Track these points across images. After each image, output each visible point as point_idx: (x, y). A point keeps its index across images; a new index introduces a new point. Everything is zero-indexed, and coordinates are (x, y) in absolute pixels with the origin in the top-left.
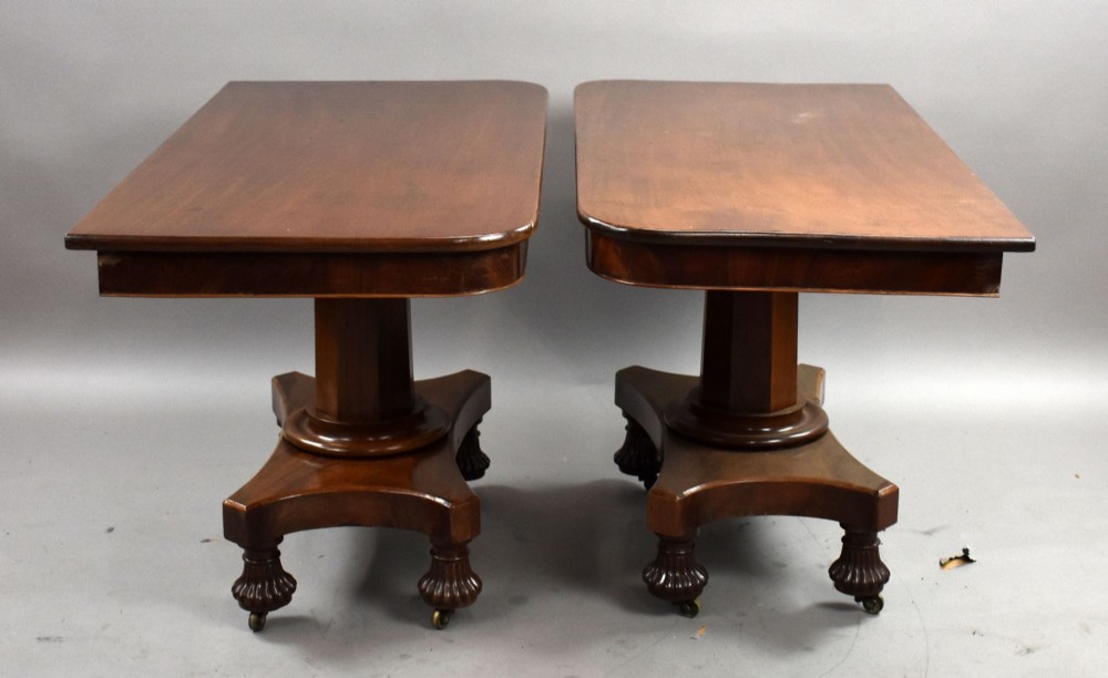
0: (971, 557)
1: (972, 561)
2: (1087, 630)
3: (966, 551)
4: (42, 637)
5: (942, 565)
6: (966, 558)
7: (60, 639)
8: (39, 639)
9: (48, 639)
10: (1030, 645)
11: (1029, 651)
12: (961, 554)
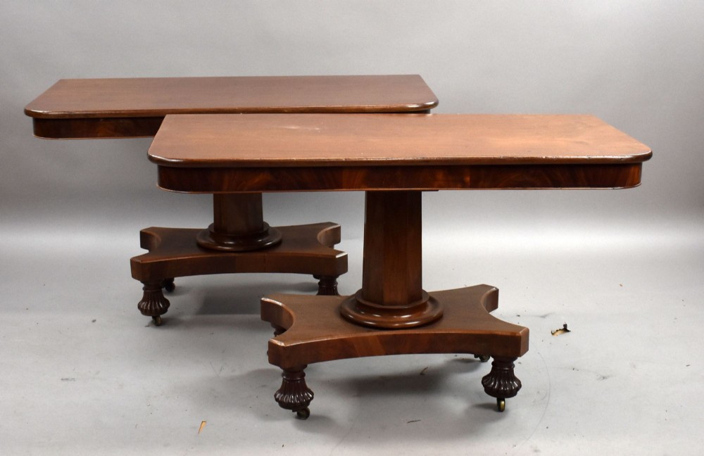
0: (568, 329)
1: (568, 331)
2: (634, 367)
3: (565, 326)
5: (553, 334)
6: (565, 330)
7: (73, 379)
8: (62, 379)
9: (67, 379)
10: (604, 375)
11: (604, 378)
12: (562, 327)
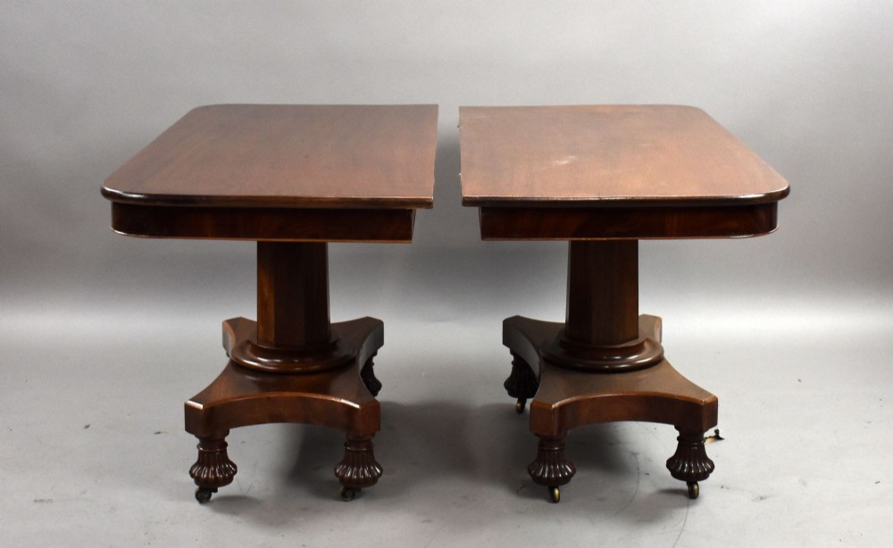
0: (721, 435)
1: (721, 439)
3: (717, 432)
4: (38, 499)
6: (717, 436)
8: (35, 501)
10: (762, 494)
11: (762, 498)
12: (713, 434)
